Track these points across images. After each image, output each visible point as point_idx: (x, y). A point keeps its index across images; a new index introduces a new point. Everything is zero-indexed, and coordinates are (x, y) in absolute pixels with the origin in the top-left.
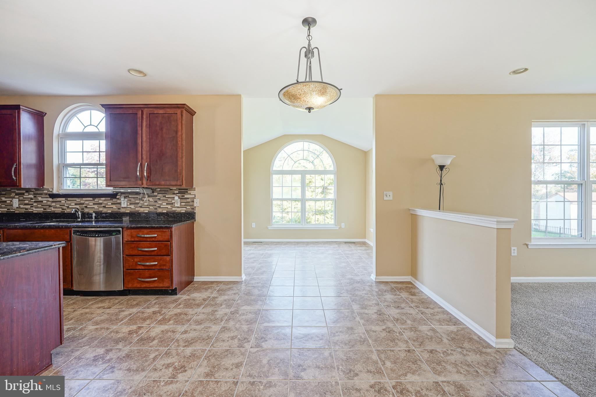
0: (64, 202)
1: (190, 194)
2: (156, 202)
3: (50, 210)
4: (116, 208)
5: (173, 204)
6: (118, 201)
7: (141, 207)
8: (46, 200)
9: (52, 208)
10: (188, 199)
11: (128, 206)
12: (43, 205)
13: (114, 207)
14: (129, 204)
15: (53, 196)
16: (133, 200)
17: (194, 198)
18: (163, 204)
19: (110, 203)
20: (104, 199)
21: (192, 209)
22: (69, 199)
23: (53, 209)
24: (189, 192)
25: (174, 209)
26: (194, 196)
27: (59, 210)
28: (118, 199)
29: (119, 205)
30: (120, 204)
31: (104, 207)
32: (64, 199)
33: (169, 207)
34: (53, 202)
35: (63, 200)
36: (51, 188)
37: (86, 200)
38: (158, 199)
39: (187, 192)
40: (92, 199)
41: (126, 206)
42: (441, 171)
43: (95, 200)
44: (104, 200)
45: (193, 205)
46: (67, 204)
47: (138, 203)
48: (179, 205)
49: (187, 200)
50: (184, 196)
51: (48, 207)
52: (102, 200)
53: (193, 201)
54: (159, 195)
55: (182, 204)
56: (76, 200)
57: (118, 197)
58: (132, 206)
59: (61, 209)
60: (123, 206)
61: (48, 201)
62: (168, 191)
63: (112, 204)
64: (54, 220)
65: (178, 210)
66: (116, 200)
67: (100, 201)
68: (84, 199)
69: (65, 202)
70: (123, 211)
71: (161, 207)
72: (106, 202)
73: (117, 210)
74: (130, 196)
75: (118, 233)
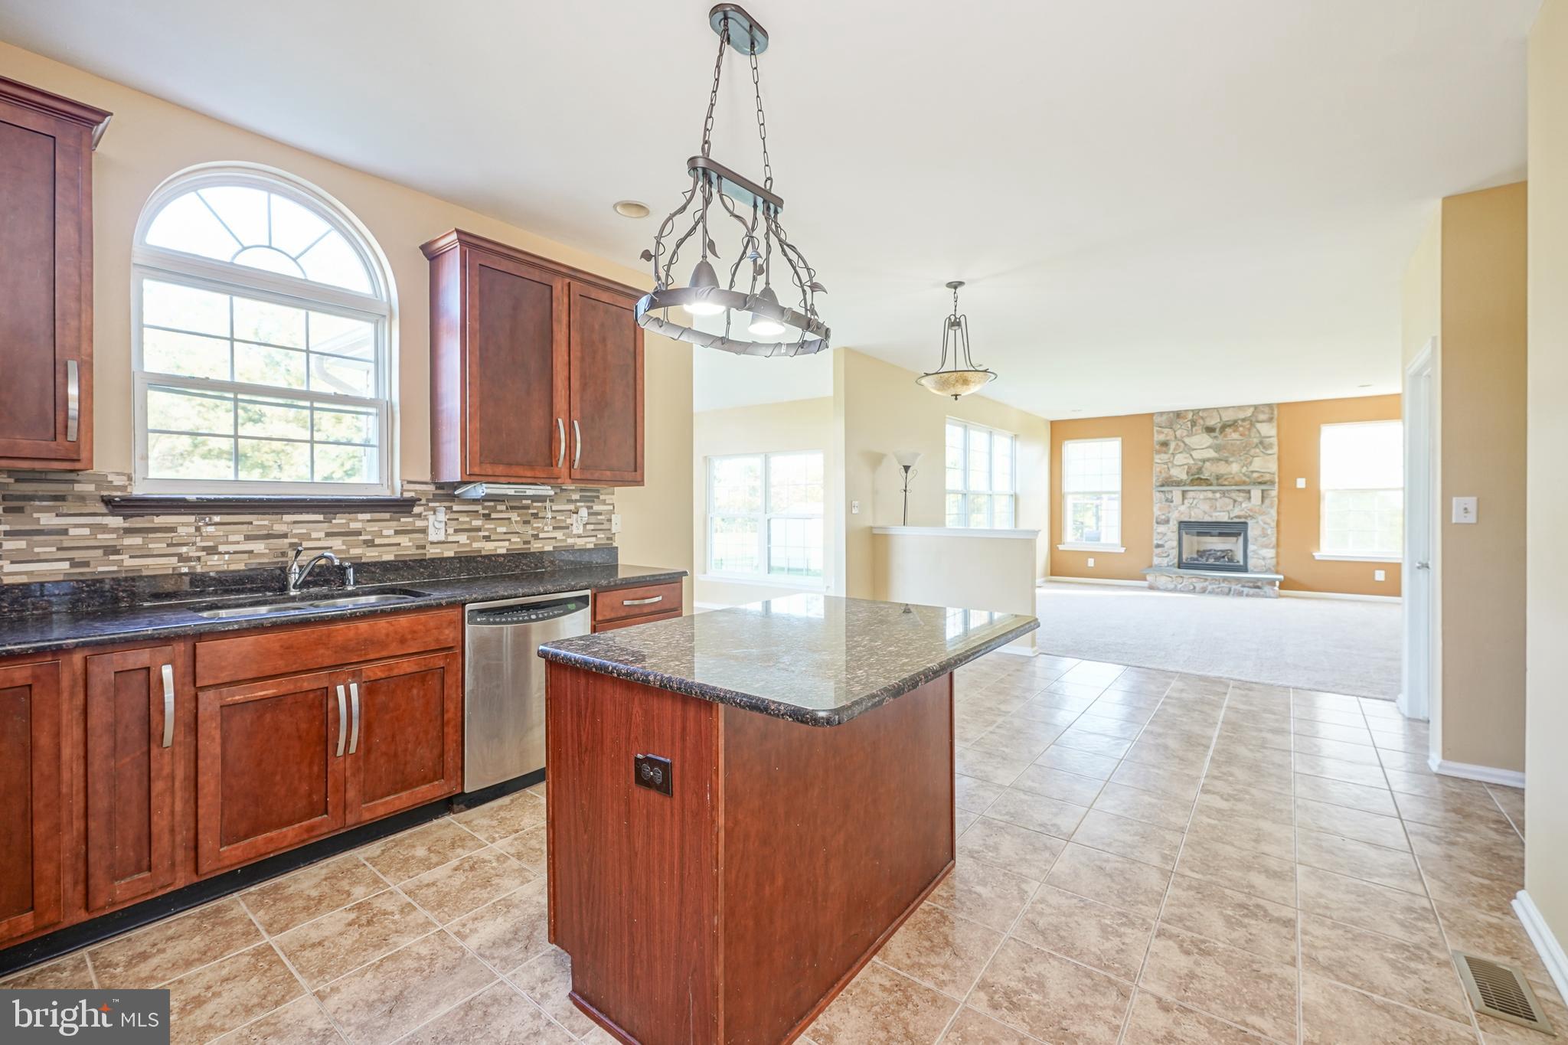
0: (192, 530)
1: (604, 502)
2: (526, 522)
3: (115, 568)
4: (411, 544)
5: (568, 528)
6: (419, 524)
7: (487, 538)
8: (90, 526)
9: (125, 557)
10: (600, 514)
11: (450, 539)
12: (66, 545)
13: (404, 540)
14: (451, 531)
15: (125, 506)
16: (464, 518)
17: (612, 512)
18: (546, 528)
19: (388, 528)
20: (368, 516)
21: (608, 539)
22: (212, 518)
23: (129, 562)
24: (602, 497)
25: (570, 541)
26: (611, 507)
27: (163, 566)
28: (419, 515)
29: (422, 536)
30: (424, 531)
31: (370, 544)
32: (192, 519)
33: (559, 535)
34: (129, 531)
35: (182, 522)
36: (118, 474)
37: (295, 522)
38: (532, 514)
39: (598, 497)
40: (320, 517)
41: (442, 538)
42: (906, 472)
43: (334, 521)
44: (368, 521)
45: (610, 530)
46: (206, 539)
47: (479, 530)
48: (581, 531)
49: (599, 517)
50: (592, 507)
51: (100, 552)
52: (362, 521)
53: (610, 520)
54: (535, 504)
55: (590, 527)
56: (251, 523)
57: (417, 510)
58: (463, 538)
59: (174, 560)
60: (432, 537)
61: (104, 529)
63: (397, 532)
64: (146, 604)
65: (580, 543)
66: (411, 519)
67: (354, 526)
69: (198, 529)
70: (433, 552)
71: (541, 535)
72: (374, 527)
73: (414, 551)
74: (455, 508)
75: (580, 604)
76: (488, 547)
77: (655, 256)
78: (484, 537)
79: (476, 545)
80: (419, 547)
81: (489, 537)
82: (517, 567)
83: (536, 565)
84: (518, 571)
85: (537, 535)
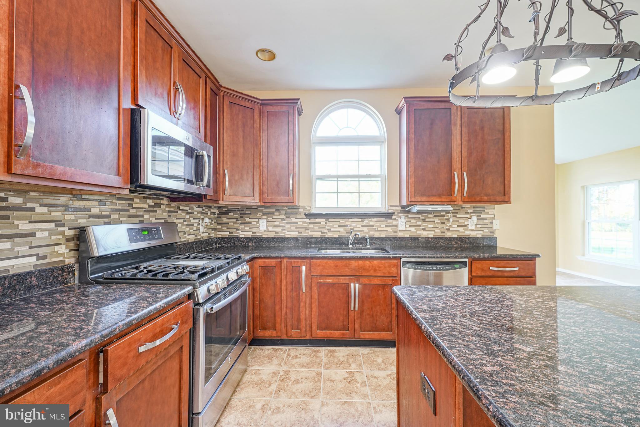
0: (325, 223)
1: (488, 213)
2: (443, 223)
3: (307, 234)
4: (391, 231)
5: (466, 226)
6: (395, 223)
7: (424, 230)
8: (302, 222)
9: (309, 231)
10: (486, 219)
11: (407, 229)
12: (297, 227)
13: (389, 229)
14: (408, 226)
15: (309, 216)
16: (413, 221)
17: (494, 218)
18: (453, 226)
19: (383, 224)
20: (375, 219)
21: (491, 232)
22: (330, 220)
23: (310, 233)
24: (486, 211)
25: (467, 233)
26: (493, 216)
27: (317, 234)
28: (395, 219)
29: (396, 227)
30: (397, 226)
31: (376, 230)
32: (324, 220)
33: (461, 229)
34: (310, 223)
35: (322, 221)
36: (308, 206)
37: (352, 221)
38: (446, 219)
39: (484, 211)
40: (360, 220)
41: (404, 228)
43: (364, 221)
44: (376, 221)
45: (492, 228)
46: (328, 226)
47: (420, 226)
48: (473, 228)
49: (485, 221)
50: (480, 216)
51: (304, 229)
52: (374, 221)
53: (492, 223)
55: (478, 226)
56: (340, 221)
57: (394, 217)
58: (413, 229)
59: (320, 233)
60: (400, 228)
61: (304, 222)
62: (459, 209)
63: (386, 226)
64: (313, 246)
65: (473, 234)
66: (391, 221)
67: (371, 223)
68: (350, 220)
69: (326, 223)
70: (400, 234)
71: (451, 229)
72: (378, 224)
73: (393, 234)
74: (410, 216)
75: (462, 265)
76: (425, 234)
77: (455, 56)
78: (422, 229)
79: (419, 233)
80: (394, 232)
81: (425, 229)
82: (438, 243)
83: (448, 243)
84: (438, 246)
85: (449, 229)
